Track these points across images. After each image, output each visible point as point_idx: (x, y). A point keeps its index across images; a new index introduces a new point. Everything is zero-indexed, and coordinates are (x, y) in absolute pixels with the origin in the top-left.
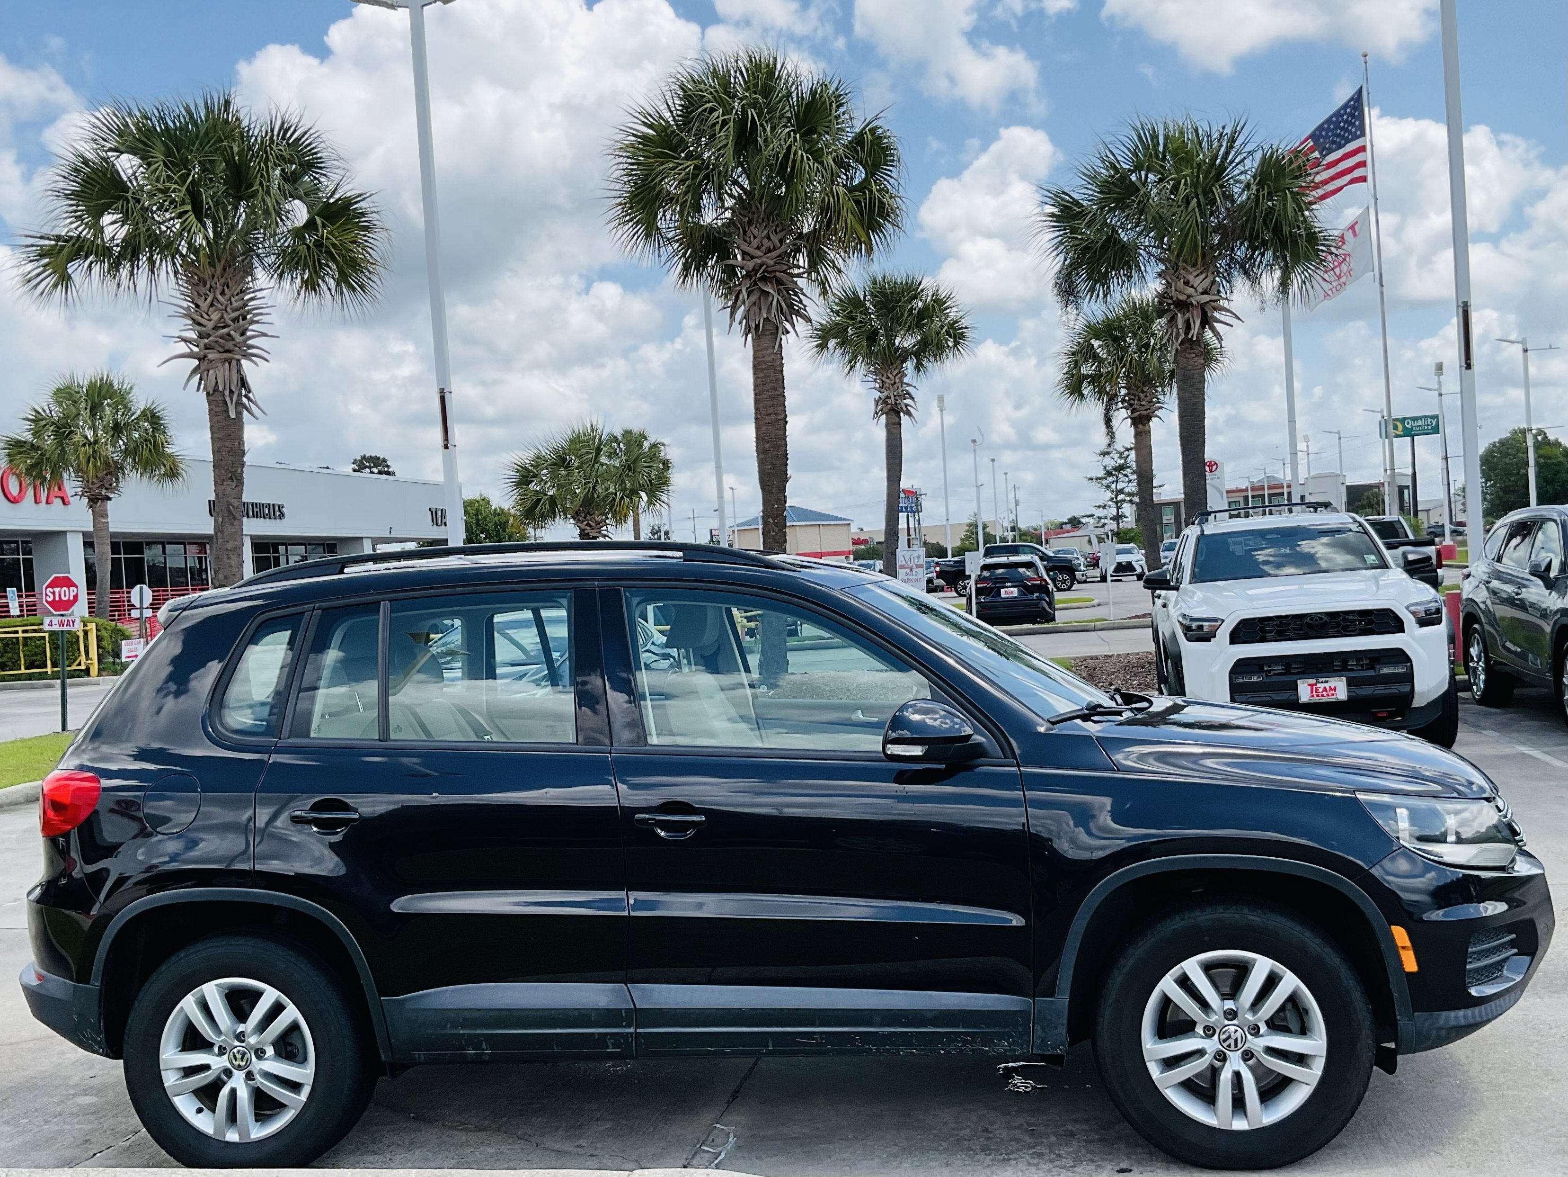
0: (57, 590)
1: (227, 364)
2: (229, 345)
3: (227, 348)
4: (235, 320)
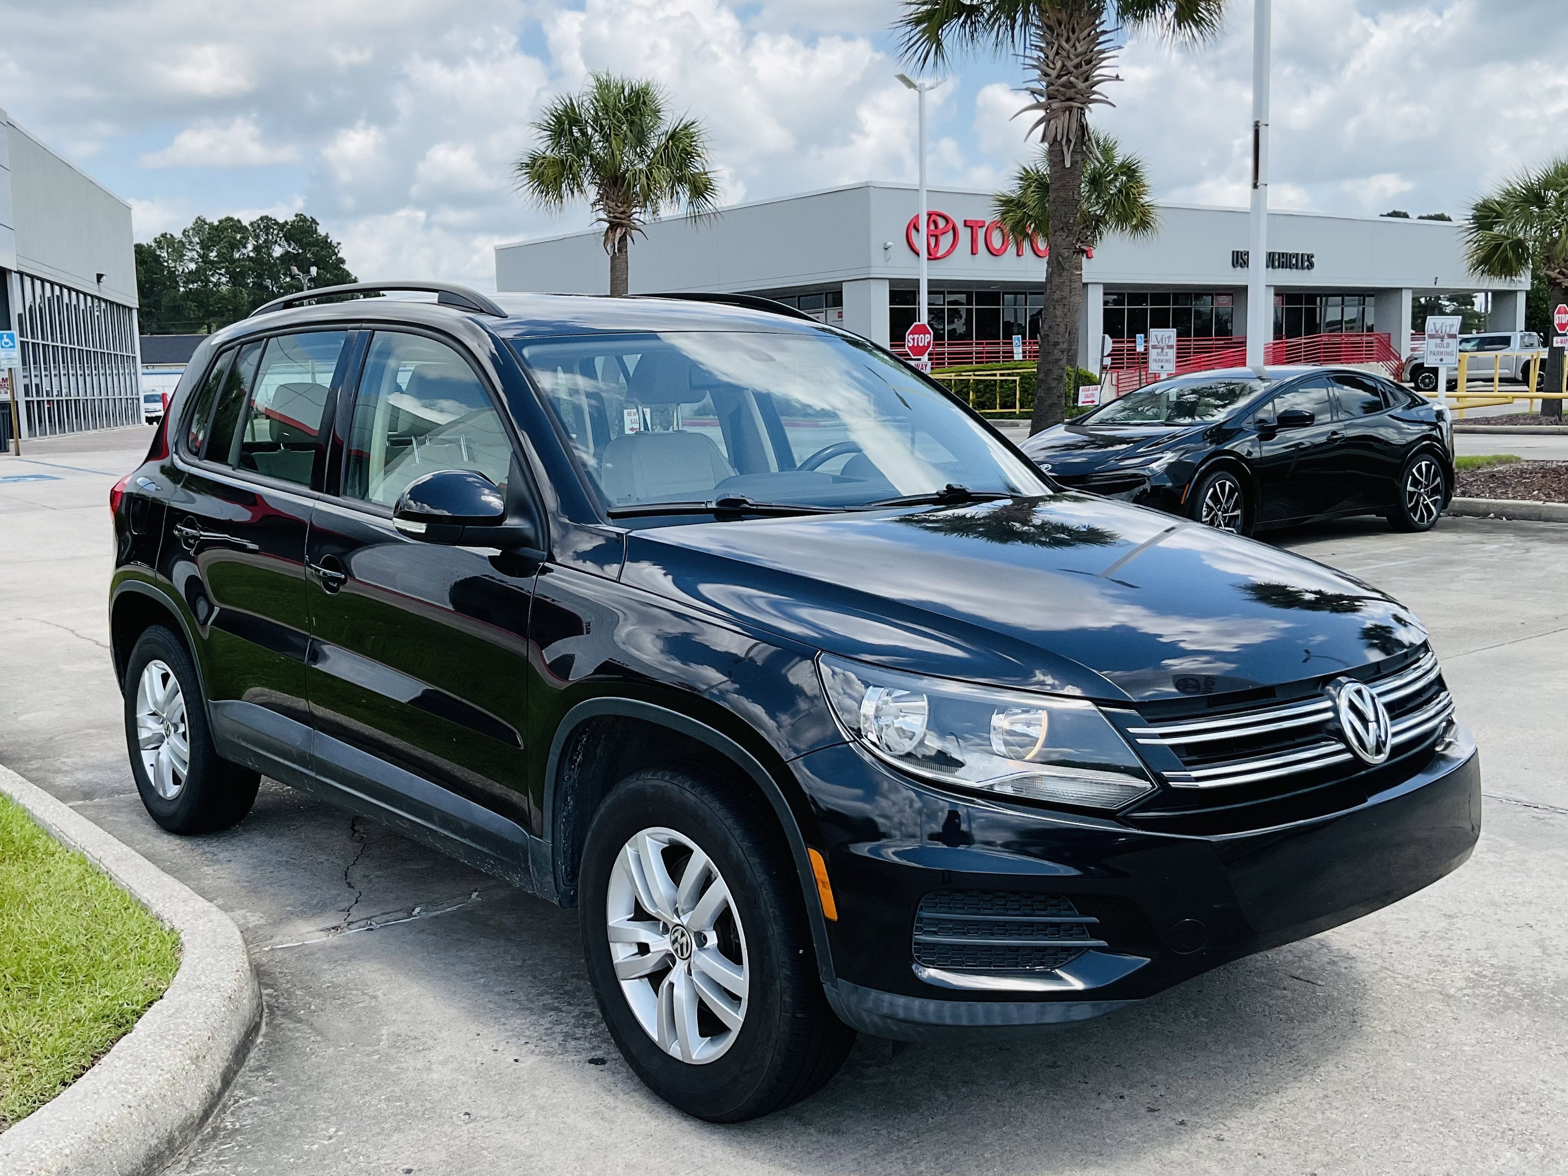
0: (916, 336)
1: (1068, 112)
2: (1071, 93)
3: (1067, 96)
4: (1078, 66)
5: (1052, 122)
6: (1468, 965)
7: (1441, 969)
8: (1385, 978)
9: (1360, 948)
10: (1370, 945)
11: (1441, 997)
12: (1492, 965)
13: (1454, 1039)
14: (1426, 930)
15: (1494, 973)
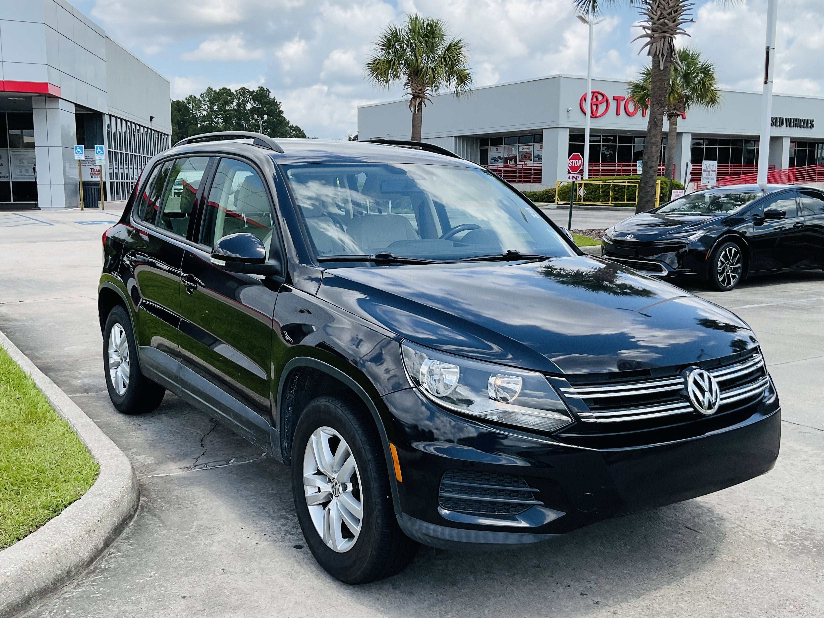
0: (574, 161)
1: (663, 39)
2: (665, 28)
3: (663, 30)
4: (670, 14)
5: (654, 44)
6: (788, 527)
7: (772, 528)
8: (738, 531)
9: (730, 514)
10: (736, 512)
11: (766, 544)
12: (802, 528)
13: (765, 568)
14: (771, 506)
15: (802, 533)
